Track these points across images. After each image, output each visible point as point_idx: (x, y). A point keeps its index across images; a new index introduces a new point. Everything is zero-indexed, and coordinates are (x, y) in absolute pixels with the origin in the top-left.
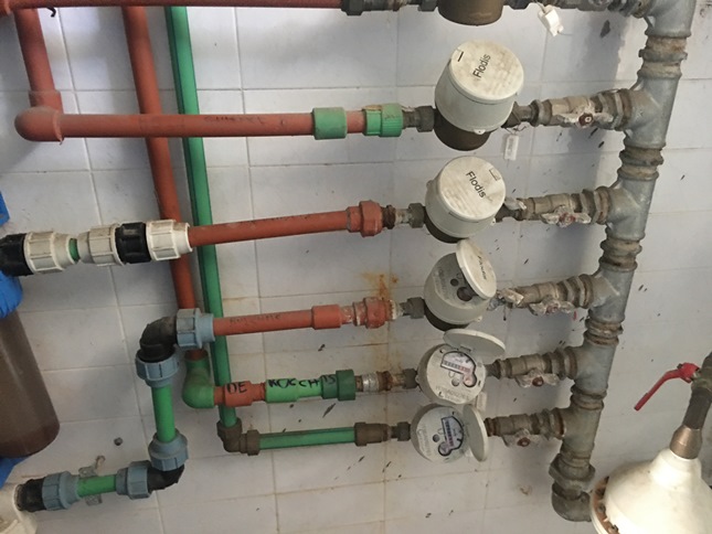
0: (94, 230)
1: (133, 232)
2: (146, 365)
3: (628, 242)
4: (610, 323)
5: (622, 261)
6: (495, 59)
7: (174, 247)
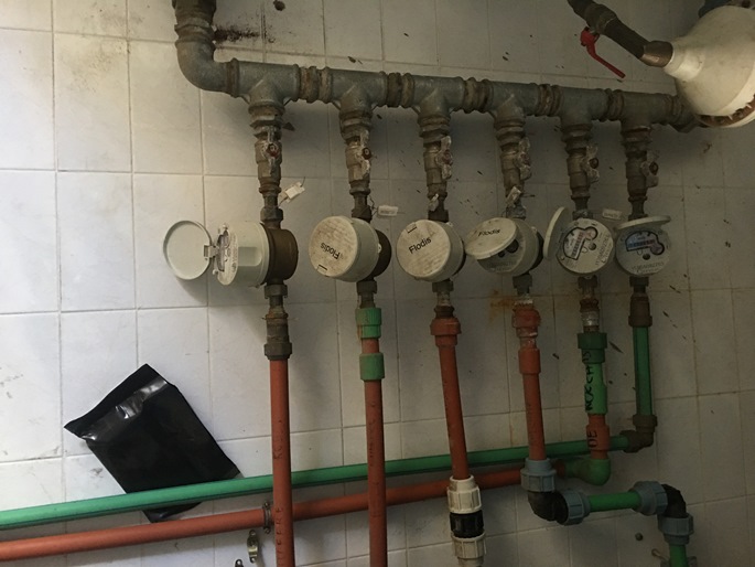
0: (456, 553)
1: (458, 524)
2: (570, 518)
3: (466, 93)
4: (540, 98)
5: (483, 96)
6: (324, 239)
7: (470, 492)
